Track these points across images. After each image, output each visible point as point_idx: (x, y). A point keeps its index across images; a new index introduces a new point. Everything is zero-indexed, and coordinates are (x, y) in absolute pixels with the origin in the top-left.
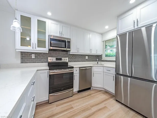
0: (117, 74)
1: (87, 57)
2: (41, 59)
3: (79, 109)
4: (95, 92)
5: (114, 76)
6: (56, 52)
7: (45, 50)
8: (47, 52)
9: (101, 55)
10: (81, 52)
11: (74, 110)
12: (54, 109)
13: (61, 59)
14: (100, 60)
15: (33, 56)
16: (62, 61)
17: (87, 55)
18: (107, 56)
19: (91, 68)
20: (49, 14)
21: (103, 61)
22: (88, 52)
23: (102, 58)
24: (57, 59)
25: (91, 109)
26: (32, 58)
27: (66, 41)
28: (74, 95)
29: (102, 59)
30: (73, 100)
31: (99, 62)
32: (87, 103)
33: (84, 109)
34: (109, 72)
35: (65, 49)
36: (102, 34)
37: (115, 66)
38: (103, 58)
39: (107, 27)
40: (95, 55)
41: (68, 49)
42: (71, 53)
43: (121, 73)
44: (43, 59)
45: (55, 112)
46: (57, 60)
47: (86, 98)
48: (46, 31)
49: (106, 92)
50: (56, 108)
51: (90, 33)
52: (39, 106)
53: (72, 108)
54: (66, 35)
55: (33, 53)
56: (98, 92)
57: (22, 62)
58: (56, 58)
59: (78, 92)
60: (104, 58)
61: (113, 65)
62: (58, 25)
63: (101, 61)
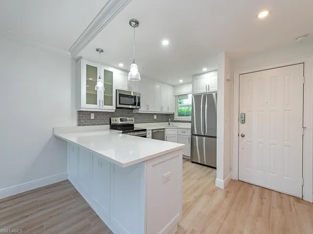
0: (193, 135)
5: (190, 137)
7: (112, 108)
8: (114, 111)
9: (173, 113)
10: (151, 110)
14: (172, 120)
15: (92, 116)
18: (180, 115)
19: (164, 131)
21: (175, 121)
22: (158, 110)
24: (121, 120)
26: (90, 119)
27: (137, 96)
31: (170, 123)
34: (184, 134)
36: (174, 86)
37: (190, 128)
38: (175, 118)
39: (181, 81)
40: (165, 114)
41: (138, 107)
42: (139, 112)
43: (196, 133)
48: (112, 83)
57: (79, 125)
60: (177, 118)
61: (189, 126)
63: (173, 122)
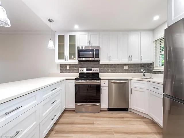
1: (126, 68)
2: (74, 69)
3: (100, 128)
4: (133, 117)
6: (87, 62)
7: (75, 61)
8: (77, 63)
9: (152, 63)
11: (94, 127)
12: (77, 118)
13: (91, 70)
14: (151, 71)
15: (68, 67)
16: (92, 71)
17: (126, 65)
19: (128, 83)
20: (76, 27)
21: (155, 72)
23: (153, 67)
25: (114, 134)
26: (67, 69)
27: (94, 49)
28: (101, 111)
29: (153, 69)
30: (98, 116)
31: (146, 74)
32: (112, 126)
33: (104, 130)
35: (93, 59)
38: (155, 68)
40: (141, 64)
41: (96, 59)
42: (100, 63)
44: (75, 69)
45: (76, 121)
46: (87, 71)
47: (115, 119)
49: (154, 123)
50: (79, 118)
51: (128, 35)
52: (67, 111)
53: (93, 124)
54: (95, 44)
55: (68, 65)
56: (138, 118)
57: (61, 72)
58: (86, 69)
59: (108, 110)
62: (86, 35)
63: (152, 73)
